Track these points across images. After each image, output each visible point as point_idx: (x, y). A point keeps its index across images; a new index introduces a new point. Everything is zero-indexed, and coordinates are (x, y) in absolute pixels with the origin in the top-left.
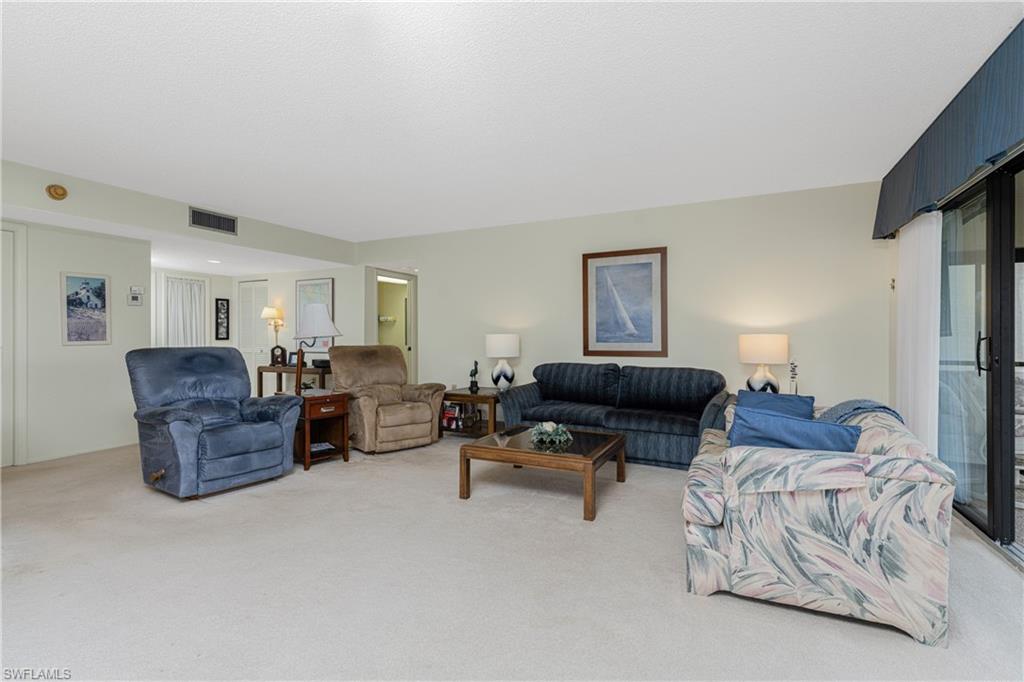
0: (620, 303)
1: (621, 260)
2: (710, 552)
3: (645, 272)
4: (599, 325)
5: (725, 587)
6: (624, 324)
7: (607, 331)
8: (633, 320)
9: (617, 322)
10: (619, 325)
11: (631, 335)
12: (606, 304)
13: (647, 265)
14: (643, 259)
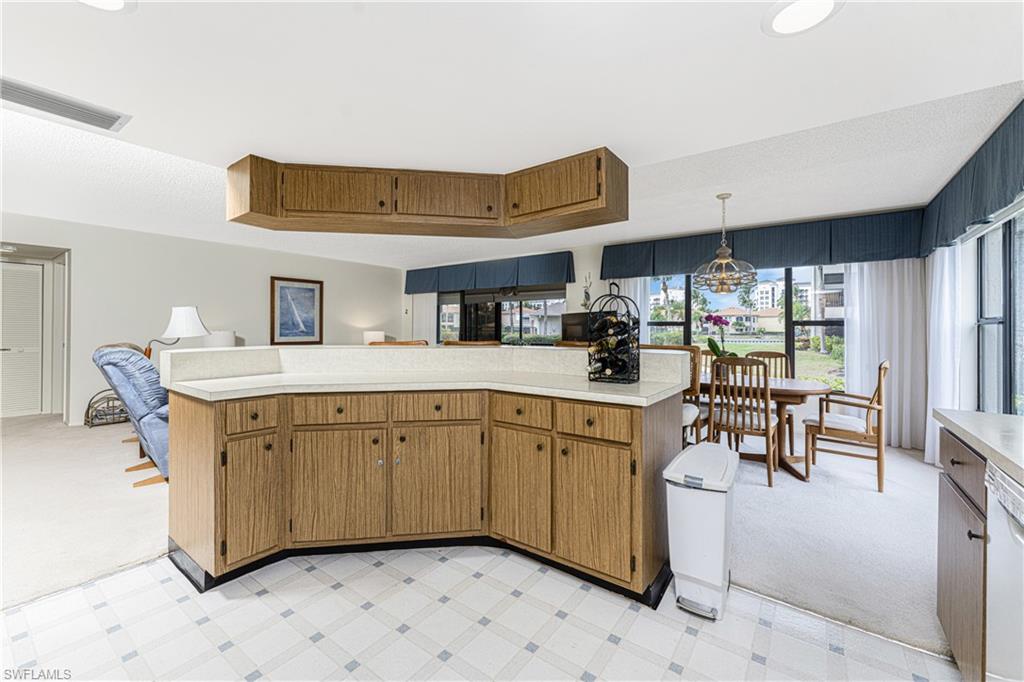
0: (296, 312)
1: (297, 285)
3: (311, 294)
4: (281, 325)
6: (299, 325)
7: (287, 329)
8: (303, 323)
9: (293, 324)
10: (295, 325)
11: (302, 332)
12: (287, 312)
13: (312, 290)
14: (310, 286)
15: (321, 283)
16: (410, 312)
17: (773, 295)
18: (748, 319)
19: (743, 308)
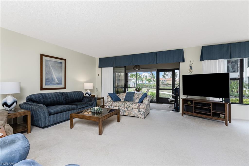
1: (54, 59)
3: (61, 65)
4: (46, 79)
6: (55, 80)
7: (49, 82)
8: (57, 78)
10: (53, 80)
11: (57, 83)
12: (49, 73)
13: (61, 63)
14: (60, 61)
15: (65, 60)
16: (100, 75)
18: (165, 81)
19: (163, 78)
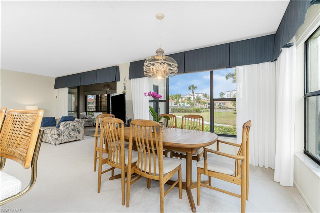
2: (59, 138)
5: (61, 143)
17: (231, 96)
